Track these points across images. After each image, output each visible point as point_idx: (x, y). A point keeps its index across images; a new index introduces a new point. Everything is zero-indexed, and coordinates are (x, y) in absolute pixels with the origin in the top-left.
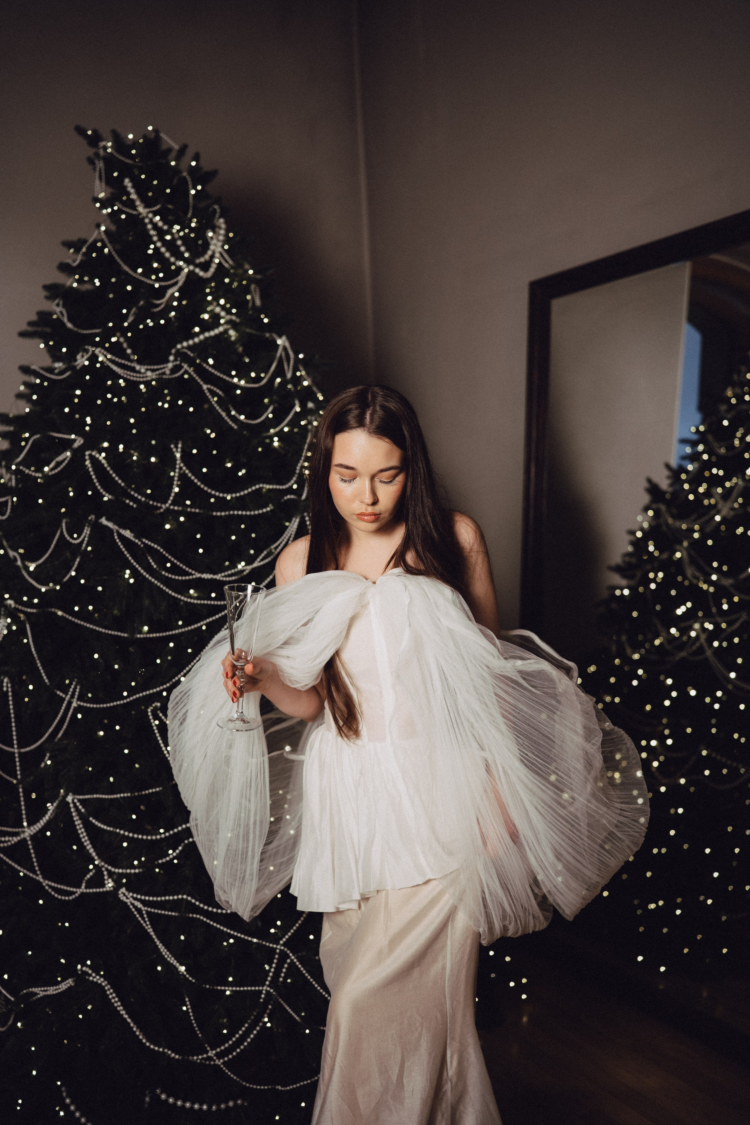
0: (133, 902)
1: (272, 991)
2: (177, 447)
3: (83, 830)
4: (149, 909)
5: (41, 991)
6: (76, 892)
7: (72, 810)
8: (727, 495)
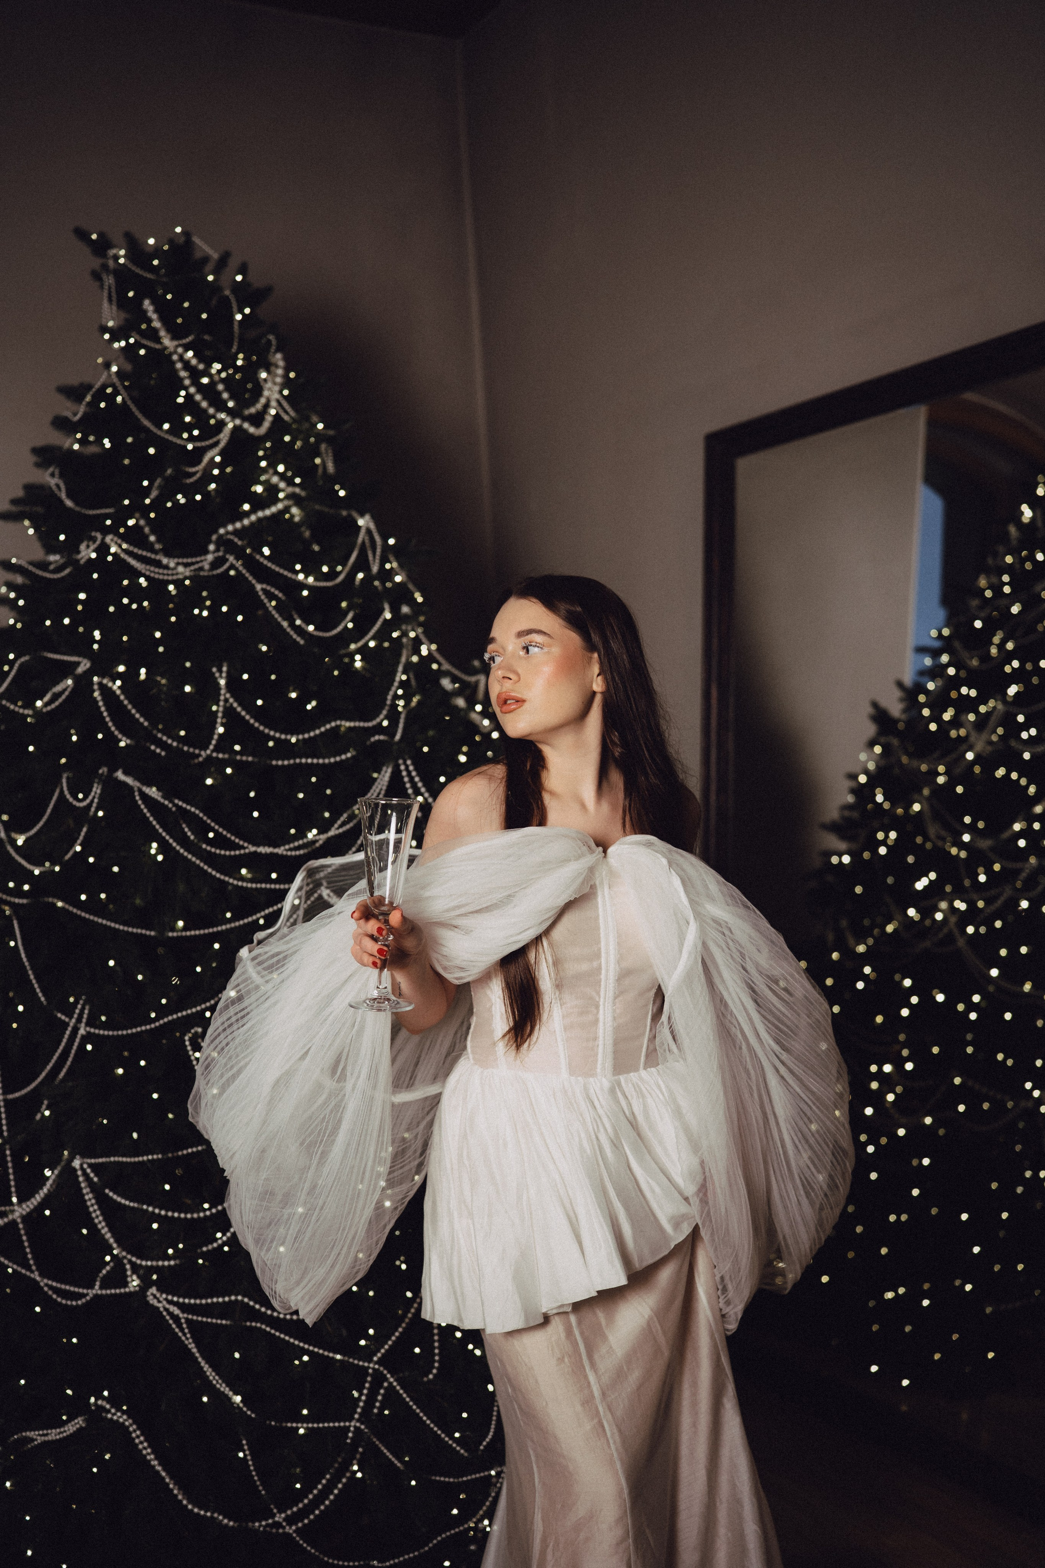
0: (167, 1306)
1: (363, 1427)
2: (220, 671)
3: (96, 1207)
4: (190, 1317)
5: (39, 1435)
6: (87, 1294)
7: (81, 1179)
8: (982, 723)
